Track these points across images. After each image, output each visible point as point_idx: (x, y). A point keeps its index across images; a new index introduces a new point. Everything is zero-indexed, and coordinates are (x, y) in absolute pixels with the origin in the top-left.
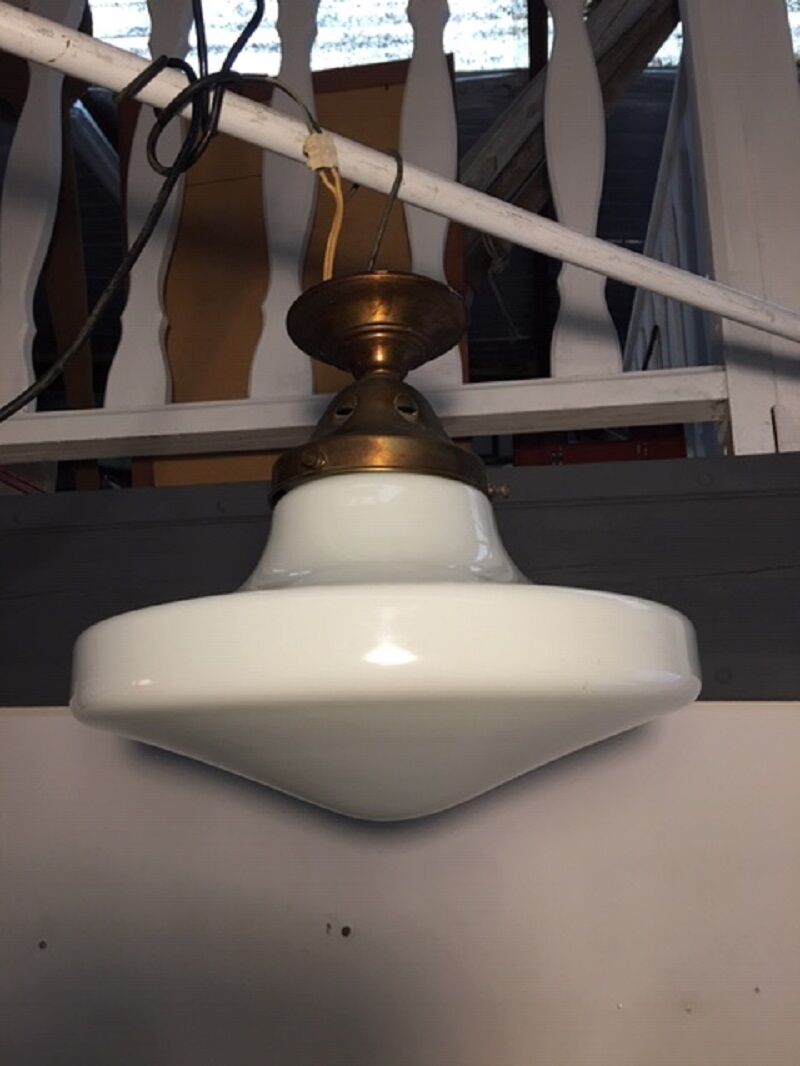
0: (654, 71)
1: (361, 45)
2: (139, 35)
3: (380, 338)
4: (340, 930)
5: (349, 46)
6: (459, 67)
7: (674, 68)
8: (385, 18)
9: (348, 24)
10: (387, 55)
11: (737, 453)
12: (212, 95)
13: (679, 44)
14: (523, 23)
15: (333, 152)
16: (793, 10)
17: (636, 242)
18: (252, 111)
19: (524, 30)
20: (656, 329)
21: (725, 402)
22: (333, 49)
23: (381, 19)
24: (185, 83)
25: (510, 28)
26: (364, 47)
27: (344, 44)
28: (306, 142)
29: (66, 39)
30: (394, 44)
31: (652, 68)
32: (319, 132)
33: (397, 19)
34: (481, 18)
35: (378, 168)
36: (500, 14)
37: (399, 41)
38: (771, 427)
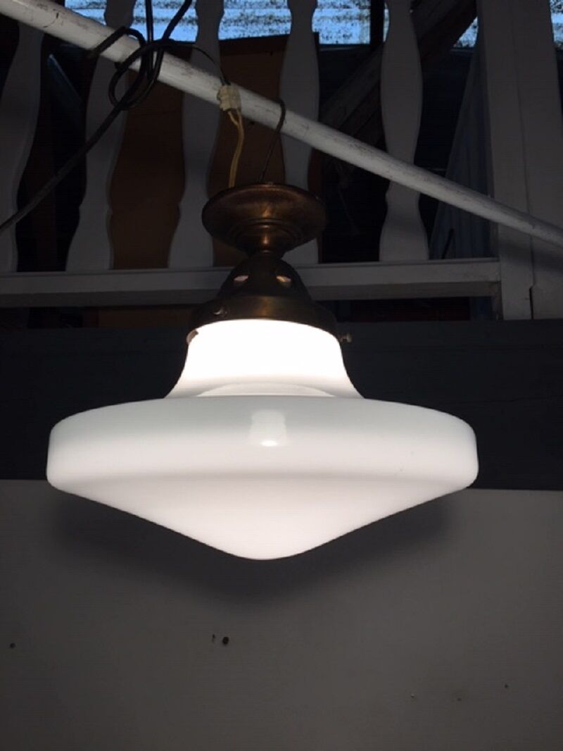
0: (456, 50)
1: (252, 22)
2: (94, 8)
3: (267, 228)
4: (222, 639)
5: (243, 22)
6: (322, 41)
7: (472, 48)
8: (270, 4)
9: (244, 7)
10: (270, 30)
11: (506, 318)
12: (155, 55)
13: (474, 33)
14: (366, 12)
15: (238, 98)
16: (554, 12)
17: (441, 170)
18: (183, 68)
19: (367, 17)
20: (452, 232)
21: (498, 283)
22: (232, 24)
23: (267, 5)
24: (137, 46)
25: (358, 15)
26: (254, 24)
27: (240, 21)
28: (219, 91)
29: (56, 12)
30: (275, 23)
31: (456, 48)
32: (229, 84)
33: (279, 5)
34: (337, 8)
35: (268, 110)
36: (351, 5)
37: (279, 20)
38: (529, 301)
